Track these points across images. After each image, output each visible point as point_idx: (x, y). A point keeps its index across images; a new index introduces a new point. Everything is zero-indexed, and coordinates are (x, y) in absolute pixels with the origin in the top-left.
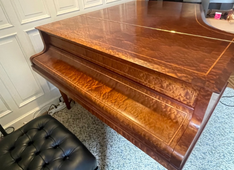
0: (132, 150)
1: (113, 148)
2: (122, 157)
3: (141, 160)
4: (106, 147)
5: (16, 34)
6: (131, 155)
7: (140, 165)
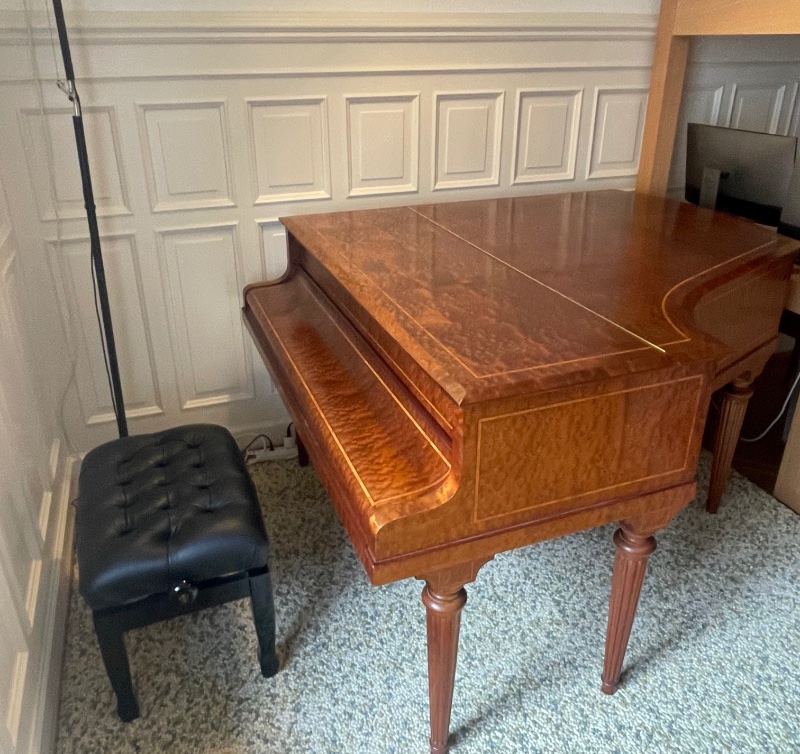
0: (406, 624)
1: (357, 599)
2: (368, 629)
3: (414, 656)
4: (342, 590)
5: (235, 226)
6: (396, 635)
7: (404, 666)
